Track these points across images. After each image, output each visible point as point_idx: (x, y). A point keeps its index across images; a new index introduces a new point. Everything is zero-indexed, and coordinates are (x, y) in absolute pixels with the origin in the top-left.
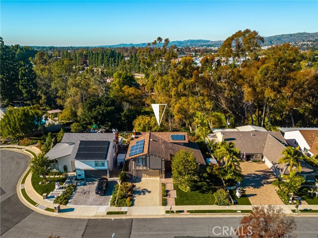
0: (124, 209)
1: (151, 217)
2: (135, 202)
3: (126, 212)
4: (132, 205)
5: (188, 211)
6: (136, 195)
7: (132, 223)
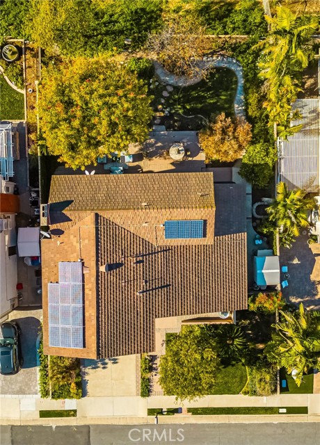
0: (69, 404)
1: (122, 423)
2: (89, 388)
3: (75, 411)
4: (84, 394)
5: (189, 410)
6: (88, 370)
7: (89, 437)
